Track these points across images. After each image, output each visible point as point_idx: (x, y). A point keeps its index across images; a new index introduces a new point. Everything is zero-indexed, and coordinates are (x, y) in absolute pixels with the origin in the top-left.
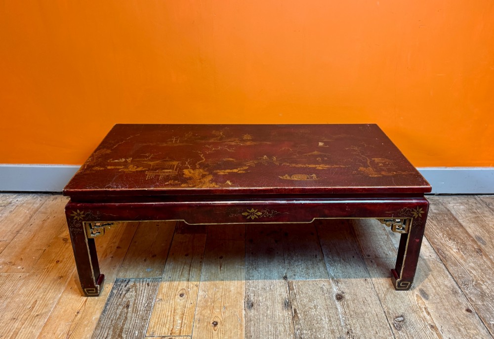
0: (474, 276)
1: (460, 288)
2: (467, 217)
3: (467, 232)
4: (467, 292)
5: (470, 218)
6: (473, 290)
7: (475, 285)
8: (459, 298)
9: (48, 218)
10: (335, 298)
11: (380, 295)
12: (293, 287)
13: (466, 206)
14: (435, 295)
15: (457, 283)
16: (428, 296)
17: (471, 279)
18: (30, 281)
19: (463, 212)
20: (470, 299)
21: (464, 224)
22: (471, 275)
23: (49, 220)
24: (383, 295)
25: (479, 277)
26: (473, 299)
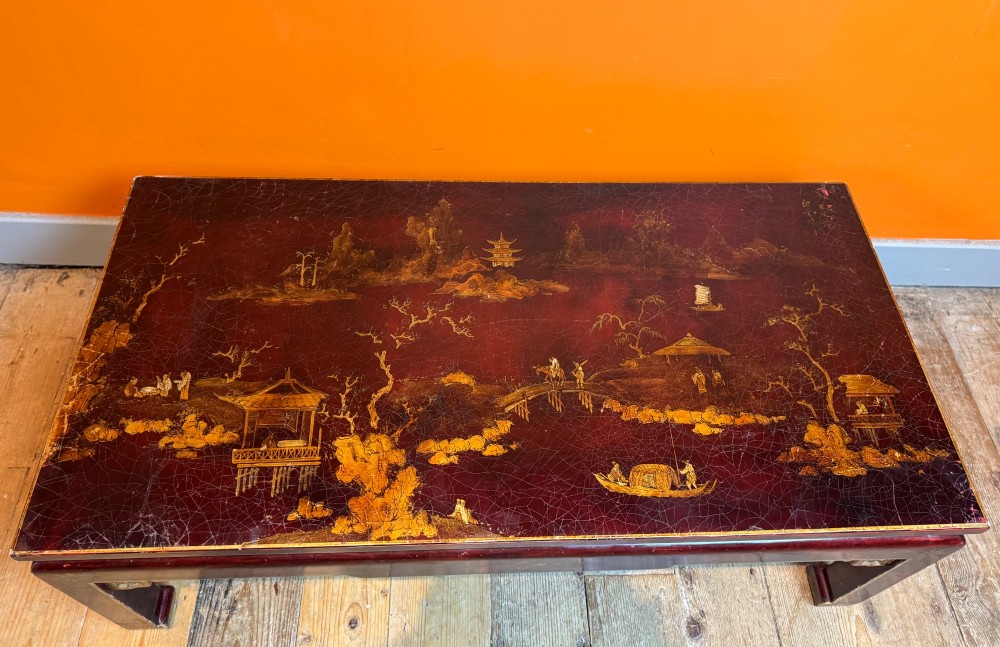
0: (983, 560)
1: (948, 596)
2: (982, 363)
3: (978, 417)
4: (963, 611)
5: (991, 368)
6: (975, 605)
7: (982, 588)
8: (943, 629)
9: (22, 357)
10: (684, 631)
11: (780, 621)
12: (596, 598)
13: (984, 323)
14: (894, 618)
15: (943, 583)
16: (879, 622)
17: (974, 569)
18: (8, 575)
19: (976, 346)
20: (968, 633)
21: (974, 387)
22: (977, 557)
23: (24, 364)
24: (787, 621)
25: (991, 563)
26: (974, 633)
